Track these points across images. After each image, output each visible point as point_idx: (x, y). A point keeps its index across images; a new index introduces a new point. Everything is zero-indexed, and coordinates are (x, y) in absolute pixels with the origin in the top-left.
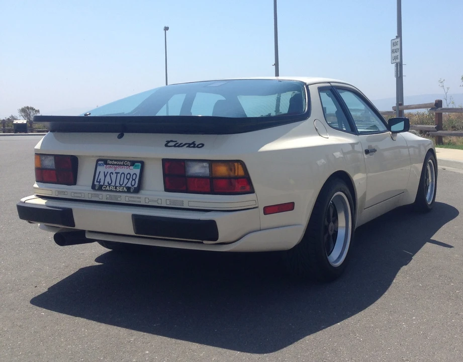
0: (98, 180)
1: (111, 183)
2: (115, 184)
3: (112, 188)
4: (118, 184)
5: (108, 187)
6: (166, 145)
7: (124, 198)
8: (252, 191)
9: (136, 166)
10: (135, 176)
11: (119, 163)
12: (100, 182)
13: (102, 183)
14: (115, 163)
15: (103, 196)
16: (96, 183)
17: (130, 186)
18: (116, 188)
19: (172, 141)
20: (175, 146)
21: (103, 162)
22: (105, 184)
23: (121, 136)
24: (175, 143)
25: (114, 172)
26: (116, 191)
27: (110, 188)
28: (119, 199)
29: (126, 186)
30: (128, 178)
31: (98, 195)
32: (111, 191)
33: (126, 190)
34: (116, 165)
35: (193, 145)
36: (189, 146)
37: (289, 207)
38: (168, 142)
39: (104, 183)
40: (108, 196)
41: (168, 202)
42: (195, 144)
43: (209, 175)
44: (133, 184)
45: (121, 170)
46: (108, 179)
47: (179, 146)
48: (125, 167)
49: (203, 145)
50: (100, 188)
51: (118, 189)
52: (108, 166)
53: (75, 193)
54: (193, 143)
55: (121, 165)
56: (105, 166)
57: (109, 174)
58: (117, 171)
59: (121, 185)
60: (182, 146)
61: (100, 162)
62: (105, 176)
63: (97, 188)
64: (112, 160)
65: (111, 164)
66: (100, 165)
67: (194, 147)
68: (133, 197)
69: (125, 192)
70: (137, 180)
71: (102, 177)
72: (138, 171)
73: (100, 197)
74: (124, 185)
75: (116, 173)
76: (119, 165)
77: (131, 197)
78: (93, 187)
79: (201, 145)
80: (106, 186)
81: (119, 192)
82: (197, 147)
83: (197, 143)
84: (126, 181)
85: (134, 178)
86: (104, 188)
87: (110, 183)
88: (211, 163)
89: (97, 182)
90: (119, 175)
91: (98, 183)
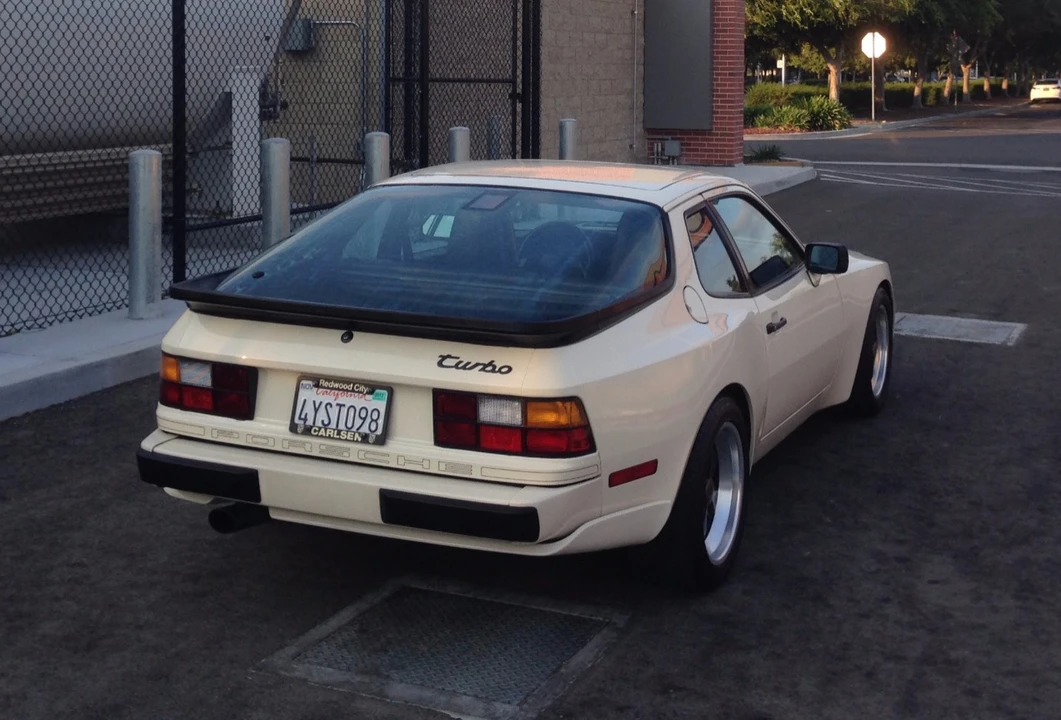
0: (303, 416)
1: (329, 423)
2: (337, 426)
3: (331, 433)
4: (342, 426)
5: (323, 430)
6: (440, 364)
7: (356, 452)
8: (592, 449)
9: (378, 395)
10: (376, 413)
11: (343, 386)
12: (305, 420)
13: (310, 422)
14: (336, 385)
15: (312, 445)
16: (297, 421)
17: (368, 432)
18: (339, 434)
19: (449, 356)
20: (456, 366)
21: (310, 383)
22: (316, 424)
23: (347, 338)
24: (457, 361)
25: (334, 403)
26: (340, 440)
27: (328, 433)
28: (346, 454)
29: (361, 431)
30: (363, 415)
31: (304, 443)
32: (330, 438)
33: (360, 439)
34: (338, 389)
35: (490, 368)
36: (483, 370)
37: (649, 468)
38: (444, 358)
39: (314, 423)
40: (323, 447)
41: (443, 466)
42: (495, 367)
43: (520, 423)
44: (373, 428)
45: (348, 400)
46: (322, 416)
47: (464, 368)
48: (356, 394)
49: (510, 369)
50: (307, 431)
51: (343, 436)
52: (320, 390)
53: (254, 436)
54: (491, 364)
55: (347, 390)
56: (315, 389)
57: (323, 406)
58: (341, 403)
59: (349, 429)
60: (471, 368)
61: (304, 382)
62: (316, 410)
63: (300, 430)
64: (330, 381)
65: (328, 388)
66: (305, 387)
67: (493, 371)
68: (374, 453)
69: (357, 442)
70: (381, 422)
71: (309, 410)
72: (382, 406)
73: (308, 447)
74: (354, 429)
75: (337, 404)
76: (343, 390)
77: (367, 452)
78: (293, 428)
79: (506, 369)
80: (320, 428)
81: (346, 440)
82: (500, 371)
83: (498, 365)
84: (358, 422)
85: (375, 417)
86: (315, 431)
87: (326, 422)
88: (526, 402)
89: (300, 418)
90: (344, 411)
91: (302, 422)
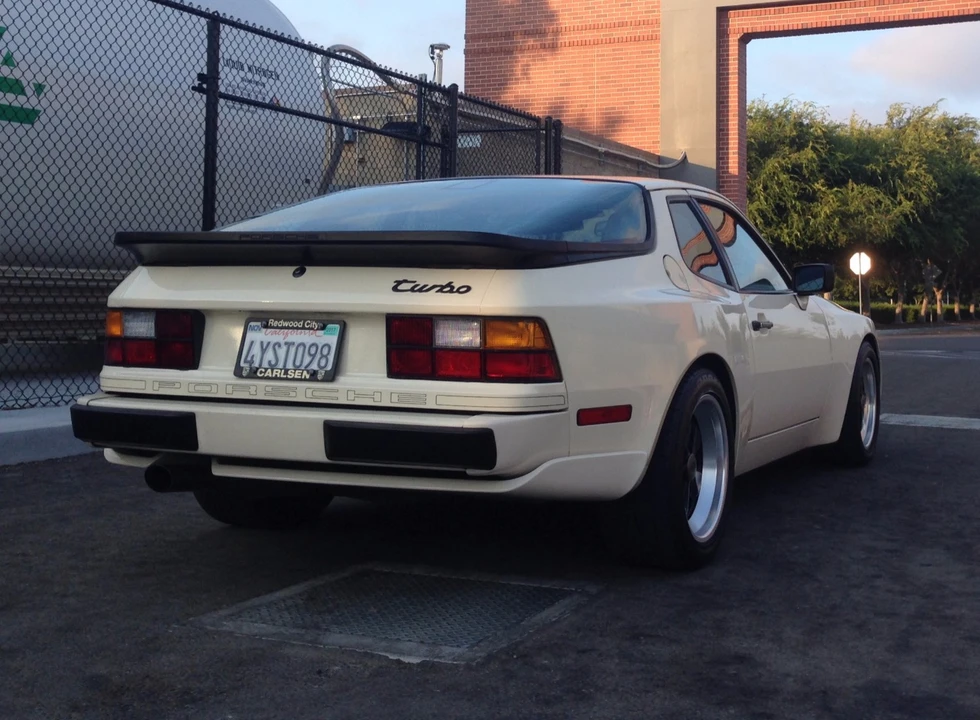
0: (249, 359)
1: (277, 363)
2: (285, 365)
3: (278, 373)
4: (290, 365)
5: (269, 370)
6: (395, 289)
7: (304, 391)
8: (558, 378)
9: (329, 329)
10: (326, 348)
11: (293, 324)
12: (252, 362)
13: (256, 364)
14: (286, 323)
15: (259, 389)
16: (242, 364)
17: (317, 368)
18: (286, 373)
19: (406, 281)
21: (259, 324)
22: (263, 365)
23: (299, 273)
24: (413, 285)
25: (282, 342)
26: (287, 379)
27: (274, 374)
28: (292, 394)
29: (309, 368)
30: (313, 352)
31: (248, 387)
32: (276, 378)
33: (308, 376)
35: (447, 289)
36: (441, 291)
38: (399, 283)
39: (261, 364)
40: (269, 389)
41: (395, 398)
42: (453, 288)
43: (479, 345)
44: (323, 363)
45: (297, 337)
46: (269, 356)
48: (307, 331)
49: (469, 289)
50: (253, 374)
51: (291, 375)
52: (269, 330)
53: (197, 385)
54: (449, 285)
56: (264, 330)
57: (271, 345)
58: (290, 341)
59: (297, 367)
60: (426, 291)
61: (252, 324)
62: (264, 351)
63: (244, 373)
64: (279, 318)
65: (277, 327)
66: (253, 329)
67: (451, 291)
68: (322, 389)
69: (305, 380)
70: (331, 357)
71: (256, 350)
72: (333, 340)
73: (253, 389)
74: (303, 367)
75: (286, 343)
76: (293, 327)
77: (315, 390)
78: (238, 372)
79: (465, 289)
80: (266, 369)
81: (294, 379)
82: (458, 291)
83: (456, 286)
84: (307, 359)
85: (325, 353)
86: (261, 372)
87: (273, 363)
89: (245, 362)
90: (293, 350)
91: (248, 364)
